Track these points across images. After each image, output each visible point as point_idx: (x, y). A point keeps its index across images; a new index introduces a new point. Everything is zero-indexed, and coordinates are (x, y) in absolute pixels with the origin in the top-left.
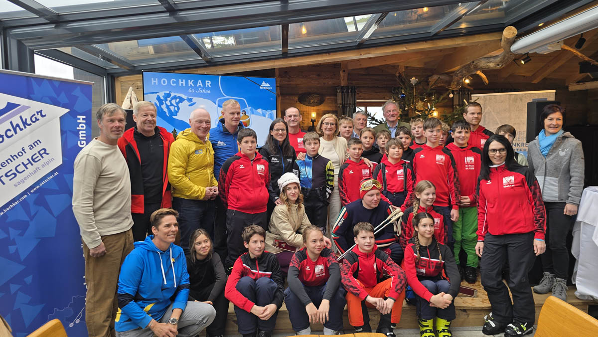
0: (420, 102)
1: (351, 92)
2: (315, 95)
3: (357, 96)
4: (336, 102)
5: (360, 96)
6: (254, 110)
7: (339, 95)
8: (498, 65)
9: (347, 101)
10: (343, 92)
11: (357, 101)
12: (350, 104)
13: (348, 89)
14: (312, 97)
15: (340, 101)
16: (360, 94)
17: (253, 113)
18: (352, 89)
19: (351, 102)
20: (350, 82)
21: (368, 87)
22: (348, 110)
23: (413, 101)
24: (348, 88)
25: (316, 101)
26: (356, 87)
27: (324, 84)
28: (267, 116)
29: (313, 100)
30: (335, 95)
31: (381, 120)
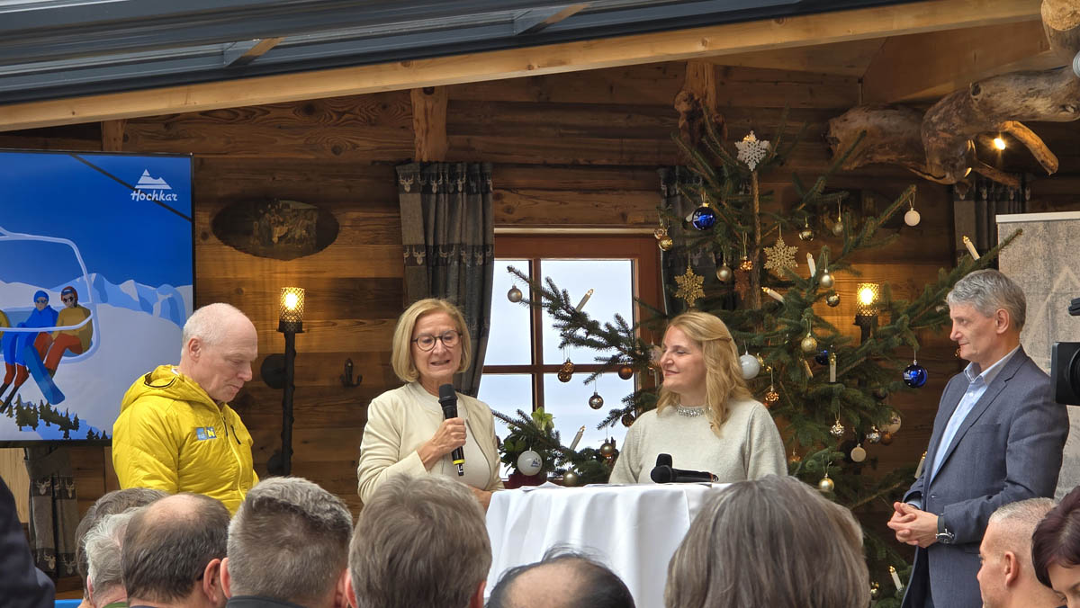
0: (781, 243)
1: (468, 189)
2: (293, 205)
3: (494, 208)
4: (395, 234)
5: (509, 210)
6: (107, 283)
7: (411, 203)
8: (1064, 107)
9: (449, 235)
10: (426, 190)
11: (497, 230)
12: (462, 245)
13: (453, 177)
14: (279, 211)
15: (413, 233)
16: (510, 199)
17: (104, 298)
18: (471, 176)
19: (469, 241)
20: (458, 139)
21: (546, 165)
22: (453, 276)
23: (752, 237)
24: (450, 167)
25: (299, 232)
26: (488, 169)
27: (336, 150)
28: (157, 307)
29: (285, 229)
30: (393, 203)
31: (615, 325)
